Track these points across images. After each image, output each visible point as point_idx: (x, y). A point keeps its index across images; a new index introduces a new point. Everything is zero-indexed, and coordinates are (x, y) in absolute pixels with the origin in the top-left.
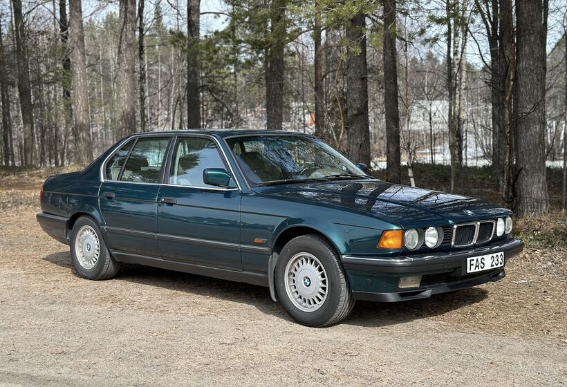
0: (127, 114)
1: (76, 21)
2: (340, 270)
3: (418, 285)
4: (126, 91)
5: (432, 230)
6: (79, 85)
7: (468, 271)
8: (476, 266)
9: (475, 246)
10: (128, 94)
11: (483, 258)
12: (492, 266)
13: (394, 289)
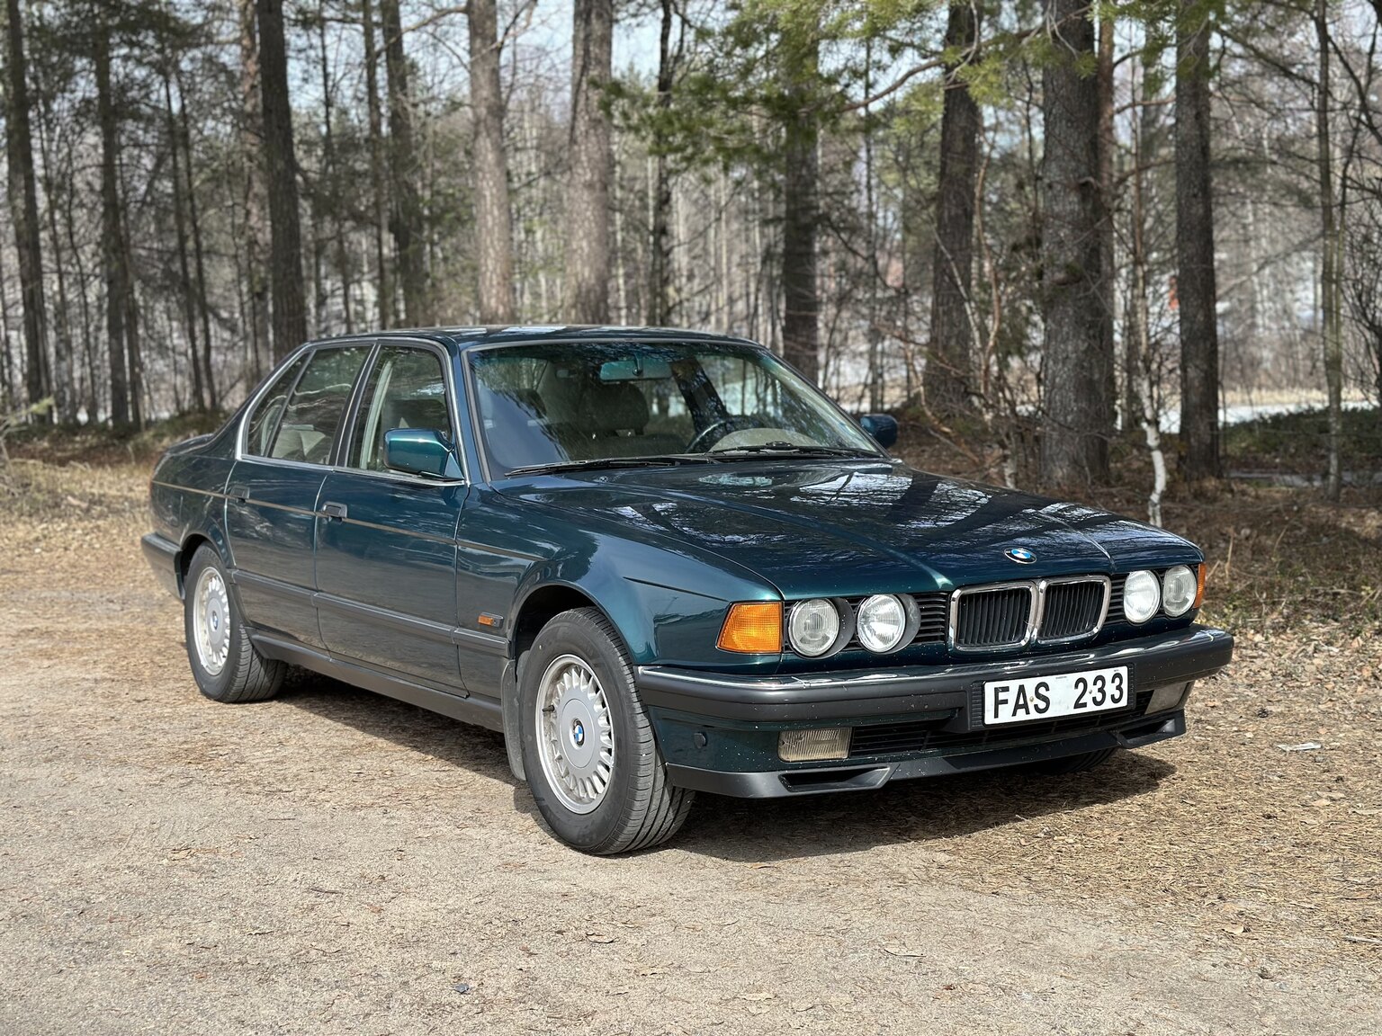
0: (588, 292)
1: (484, 71)
2: (637, 705)
3: (842, 754)
4: (587, 235)
5: (885, 602)
6: (490, 224)
7: (989, 719)
8: (1017, 706)
9: (1033, 651)
10: (589, 243)
11: (1045, 685)
12: (1077, 705)
13: (770, 763)
